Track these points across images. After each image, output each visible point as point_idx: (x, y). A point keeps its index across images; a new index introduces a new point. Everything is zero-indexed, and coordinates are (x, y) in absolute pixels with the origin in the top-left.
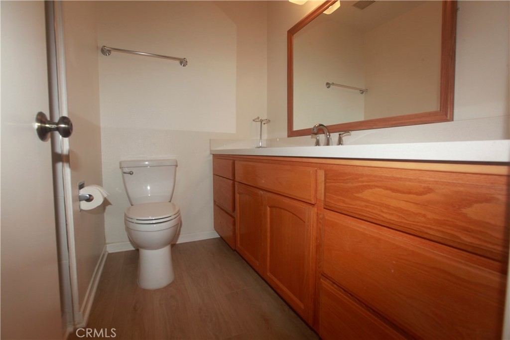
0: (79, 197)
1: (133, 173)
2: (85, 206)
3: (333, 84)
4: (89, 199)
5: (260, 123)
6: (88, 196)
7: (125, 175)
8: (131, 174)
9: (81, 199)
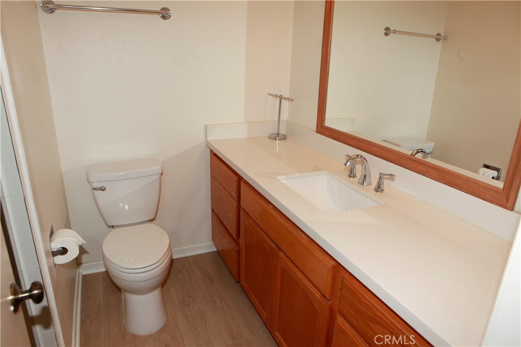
0: (53, 252)
1: (105, 189)
2: (60, 260)
3: (395, 32)
4: (64, 251)
5: (278, 100)
6: (61, 249)
7: (95, 191)
8: (102, 190)
9: (55, 254)
